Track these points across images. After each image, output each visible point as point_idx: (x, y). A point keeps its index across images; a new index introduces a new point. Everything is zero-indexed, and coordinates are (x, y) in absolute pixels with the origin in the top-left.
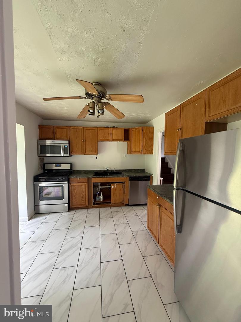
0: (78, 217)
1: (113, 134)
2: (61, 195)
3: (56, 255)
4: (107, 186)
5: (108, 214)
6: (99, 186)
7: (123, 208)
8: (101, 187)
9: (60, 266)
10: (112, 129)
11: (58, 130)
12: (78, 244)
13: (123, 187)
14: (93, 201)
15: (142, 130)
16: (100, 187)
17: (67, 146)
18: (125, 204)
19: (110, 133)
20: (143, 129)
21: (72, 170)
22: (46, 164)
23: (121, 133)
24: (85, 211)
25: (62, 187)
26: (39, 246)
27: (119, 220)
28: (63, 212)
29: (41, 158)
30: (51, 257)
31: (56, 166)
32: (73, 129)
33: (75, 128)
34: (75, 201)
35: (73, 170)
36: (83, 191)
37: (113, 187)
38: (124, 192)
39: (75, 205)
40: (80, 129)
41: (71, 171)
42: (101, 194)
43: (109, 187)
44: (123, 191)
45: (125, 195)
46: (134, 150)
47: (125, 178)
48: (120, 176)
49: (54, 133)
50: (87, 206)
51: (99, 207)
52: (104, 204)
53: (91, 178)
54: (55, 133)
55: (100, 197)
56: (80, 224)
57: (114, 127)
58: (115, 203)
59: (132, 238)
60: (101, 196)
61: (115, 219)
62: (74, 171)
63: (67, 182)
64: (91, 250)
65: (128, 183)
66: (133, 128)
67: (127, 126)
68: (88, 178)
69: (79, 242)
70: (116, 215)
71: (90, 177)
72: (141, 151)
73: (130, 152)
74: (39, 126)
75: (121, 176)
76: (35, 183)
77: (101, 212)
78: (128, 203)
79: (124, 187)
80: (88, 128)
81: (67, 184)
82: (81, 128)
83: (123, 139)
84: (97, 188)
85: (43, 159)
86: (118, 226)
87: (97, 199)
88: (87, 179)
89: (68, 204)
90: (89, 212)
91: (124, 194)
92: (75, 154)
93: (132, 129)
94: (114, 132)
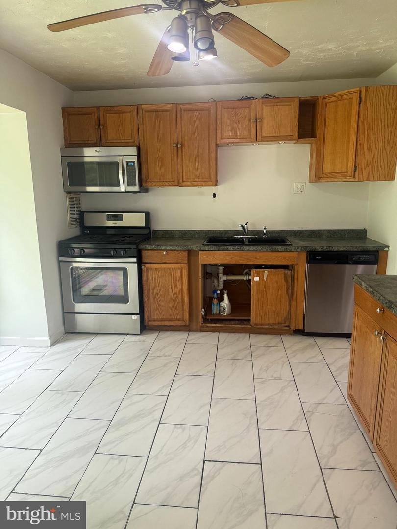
0: (161, 350)
1: (262, 119)
2: (122, 293)
3: (103, 427)
4: (241, 274)
5: (239, 351)
6: (221, 275)
7: (285, 338)
8: (225, 278)
9: (110, 450)
10: (260, 105)
11: (111, 118)
12: (155, 411)
13: (286, 281)
14: (203, 313)
15: (360, 98)
16: (223, 278)
17: (134, 162)
18: (293, 328)
19: (253, 115)
20: (363, 96)
21: (149, 228)
22: (85, 213)
23: (289, 116)
24: (181, 336)
25: (125, 271)
26: (69, 402)
27: (268, 368)
28: (128, 334)
29: (72, 196)
30: (92, 429)
31: (109, 218)
32: (148, 111)
33: (154, 108)
34: (157, 309)
35: (152, 229)
36: (176, 285)
37: (256, 279)
38: (291, 295)
39: (157, 320)
40: (166, 111)
41: (148, 231)
42: (226, 297)
43: (247, 278)
44: (287, 290)
45: (293, 303)
46: (328, 168)
47: (295, 254)
48: (279, 248)
49: (99, 127)
50: (187, 323)
51: (220, 330)
52: (233, 322)
53: (197, 252)
54: (102, 127)
55: (222, 303)
56: (165, 366)
57: (266, 97)
58: (264, 325)
59: (297, 419)
60: (226, 303)
61: (259, 363)
62: (155, 232)
63: (135, 260)
64: (184, 430)
65: (303, 269)
66: (331, 96)
67: (307, 90)
68: (190, 252)
69: (157, 408)
70: (264, 354)
71: (194, 248)
72: (350, 169)
73: (319, 175)
74: (64, 109)
75: (284, 248)
76: (62, 259)
77: (223, 344)
78: (301, 328)
79: (290, 281)
80: (189, 107)
81: (136, 264)
82: (168, 107)
83: (296, 134)
84: (216, 281)
85: (79, 199)
86: (262, 382)
87: (215, 309)
88: (185, 253)
89: (139, 316)
90: (191, 340)
91: (291, 299)
92: (154, 184)
93: (324, 98)
94: (267, 112)
